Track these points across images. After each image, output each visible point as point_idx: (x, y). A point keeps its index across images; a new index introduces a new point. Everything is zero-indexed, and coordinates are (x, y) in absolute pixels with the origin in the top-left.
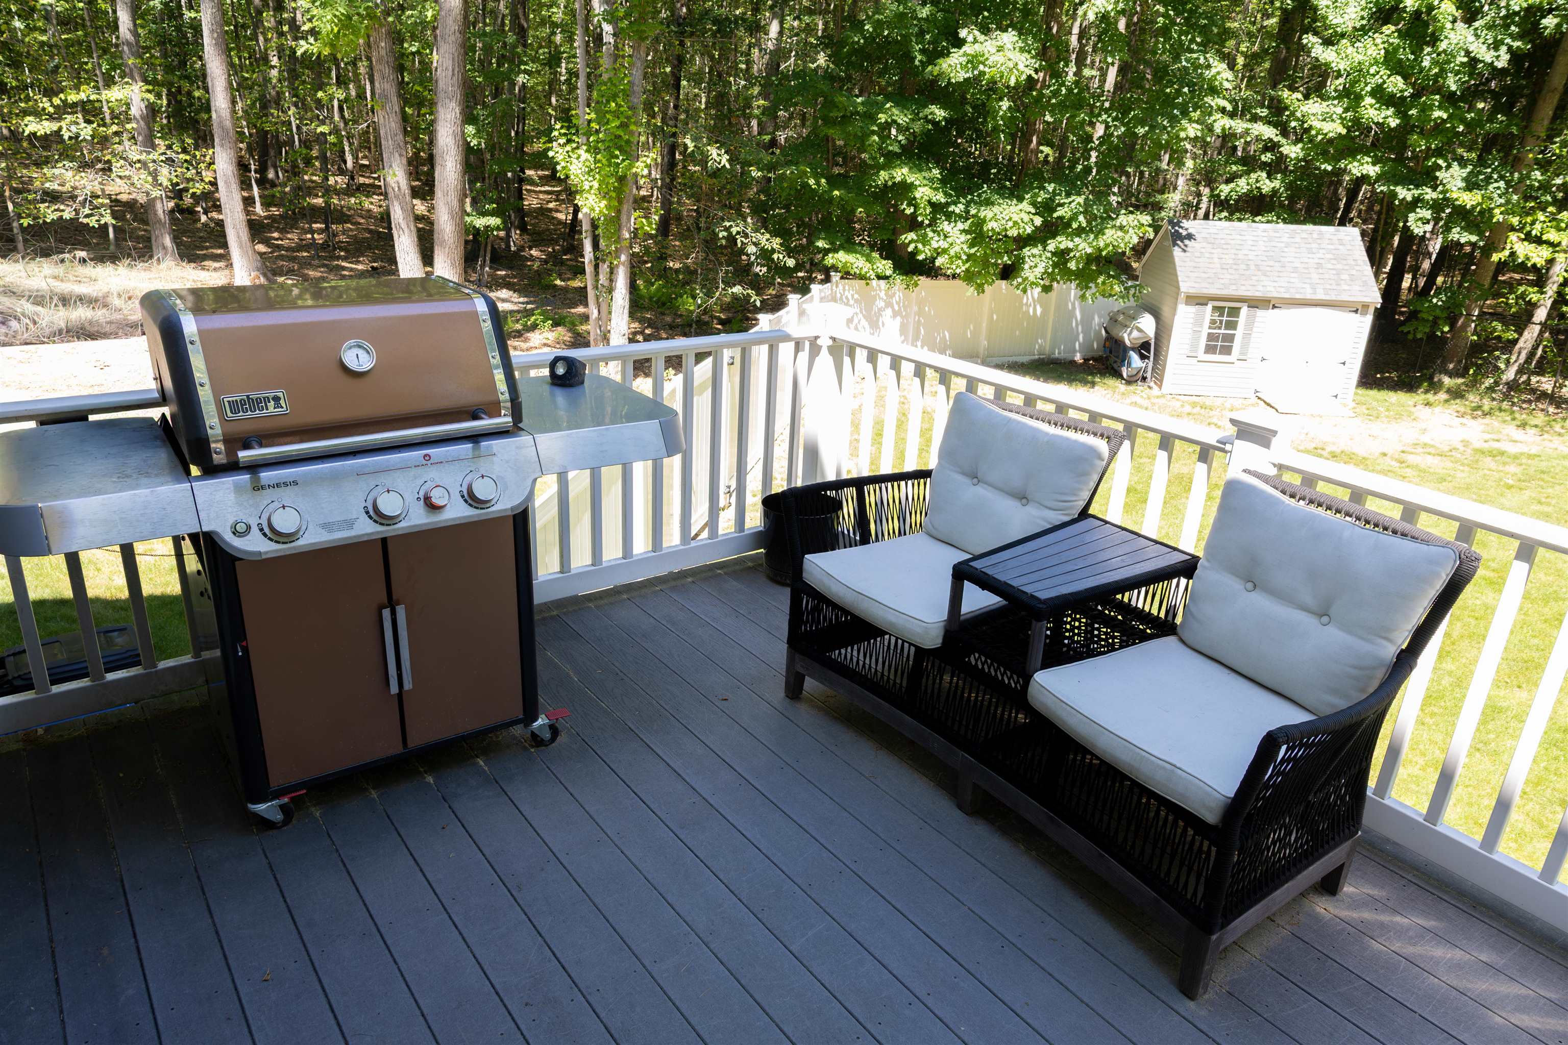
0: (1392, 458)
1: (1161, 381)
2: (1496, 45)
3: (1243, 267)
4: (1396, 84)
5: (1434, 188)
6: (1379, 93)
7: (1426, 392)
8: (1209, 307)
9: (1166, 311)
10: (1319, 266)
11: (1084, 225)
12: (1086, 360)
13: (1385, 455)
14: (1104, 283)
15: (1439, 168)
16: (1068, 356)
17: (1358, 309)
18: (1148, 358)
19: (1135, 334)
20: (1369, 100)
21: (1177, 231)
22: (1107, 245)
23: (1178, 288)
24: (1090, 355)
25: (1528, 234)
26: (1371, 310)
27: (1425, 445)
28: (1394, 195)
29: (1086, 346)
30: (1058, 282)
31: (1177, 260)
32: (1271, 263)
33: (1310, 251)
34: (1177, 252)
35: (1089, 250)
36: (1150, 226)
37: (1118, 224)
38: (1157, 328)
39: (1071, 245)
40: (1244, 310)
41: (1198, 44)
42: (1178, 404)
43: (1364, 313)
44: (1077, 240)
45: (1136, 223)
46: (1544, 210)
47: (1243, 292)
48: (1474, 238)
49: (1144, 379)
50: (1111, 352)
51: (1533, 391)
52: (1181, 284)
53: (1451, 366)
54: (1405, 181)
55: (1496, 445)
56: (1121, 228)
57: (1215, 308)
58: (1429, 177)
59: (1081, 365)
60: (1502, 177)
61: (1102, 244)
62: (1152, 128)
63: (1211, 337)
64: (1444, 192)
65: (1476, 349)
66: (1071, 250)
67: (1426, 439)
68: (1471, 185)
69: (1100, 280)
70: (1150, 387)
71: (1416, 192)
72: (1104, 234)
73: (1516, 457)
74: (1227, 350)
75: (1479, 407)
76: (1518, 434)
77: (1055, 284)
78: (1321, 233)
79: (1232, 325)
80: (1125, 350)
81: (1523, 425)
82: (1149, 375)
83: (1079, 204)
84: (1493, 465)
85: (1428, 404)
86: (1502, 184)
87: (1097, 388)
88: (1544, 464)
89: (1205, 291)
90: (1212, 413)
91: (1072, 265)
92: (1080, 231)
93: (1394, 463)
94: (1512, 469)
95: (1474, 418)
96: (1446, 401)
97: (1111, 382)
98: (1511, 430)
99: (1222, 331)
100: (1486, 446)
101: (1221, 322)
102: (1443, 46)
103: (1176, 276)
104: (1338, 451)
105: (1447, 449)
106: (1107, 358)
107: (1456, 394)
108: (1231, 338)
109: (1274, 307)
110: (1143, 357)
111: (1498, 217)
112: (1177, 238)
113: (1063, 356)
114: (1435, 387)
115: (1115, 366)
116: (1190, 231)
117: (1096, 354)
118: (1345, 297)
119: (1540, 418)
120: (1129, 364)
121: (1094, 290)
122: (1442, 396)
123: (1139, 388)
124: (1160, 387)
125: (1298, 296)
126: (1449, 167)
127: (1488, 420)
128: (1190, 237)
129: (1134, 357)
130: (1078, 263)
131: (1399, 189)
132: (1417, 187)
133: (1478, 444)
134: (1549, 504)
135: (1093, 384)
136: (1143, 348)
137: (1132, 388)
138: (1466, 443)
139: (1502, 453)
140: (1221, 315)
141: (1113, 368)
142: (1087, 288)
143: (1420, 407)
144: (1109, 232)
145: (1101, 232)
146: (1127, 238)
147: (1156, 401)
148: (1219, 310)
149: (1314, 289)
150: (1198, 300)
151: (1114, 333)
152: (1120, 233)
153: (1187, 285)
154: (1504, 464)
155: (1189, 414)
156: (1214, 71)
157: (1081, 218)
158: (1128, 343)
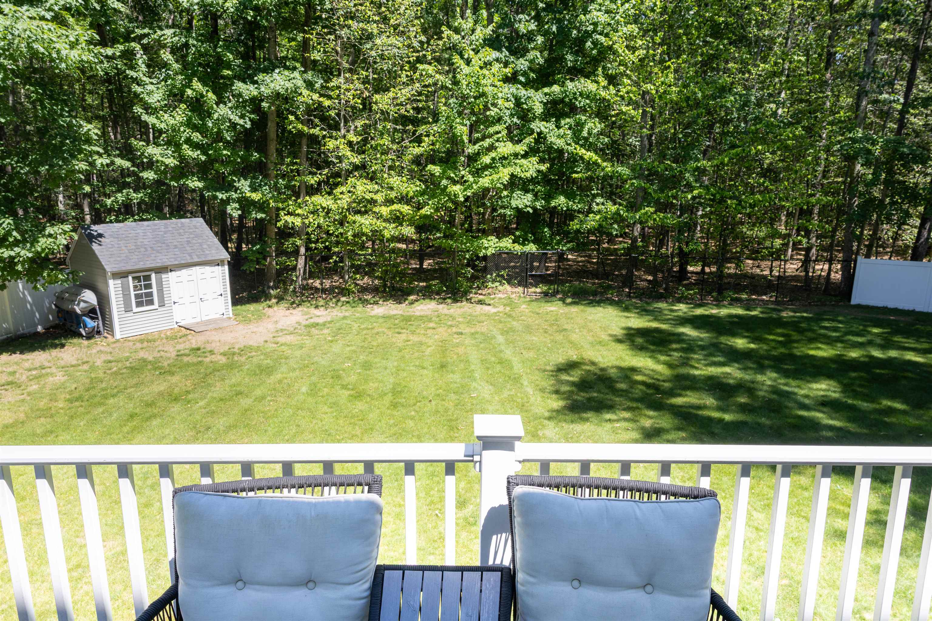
0: (271, 343)
1: (112, 331)
2: (242, 117)
3: (143, 250)
4: (197, 137)
5: (236, 192)
6: (188, 141)
7: (265, 301)
8: (130, 278)
9: (100, 286)
10: (188, 242)
11: (19, 238)
12: (47, 329)
13: (266, 341)
14: (49, 275)
15: (235, 181)
16: (32, 330)
17: (219, 263)
18: (97, 318)
19: (82, 305)
20: (185, 146)
21: (89, 233)
22: (43, 250)
23: (104, 269)
24: (48, 325)
25: (288, 211)
26: (226, 262)
27: (282, 330)
28: (216, 197)
29: (44, 320)
30: (10, 281)
31: (97, 252)
32: (160, 245)
33: (180, 234)
34: (95, 247)
35: (30, 255)
36: (72, 231)
37: (47, 233)
38: (98, 298)
39: (12, 253)
40: (153, 276)
41: (67, 112)
42: (131, 344)
43: (223, 265)
44: (17, 249)
45: (60, 231)
46: (290, 199)
47: (149, 264)
48: (263, 216)
49: (99, 333)
50: (65, 320)
51: (311, 288)
52: (105, 267)
53: (272, 284)
54: (220, 190)
55: (312, 321)
56: (50, 235)
57: (134, 278)
58: (230, 187)
59: (44, 334)
60: (266, 184)
61: (39, 249)
62: (52, 166)
63: (137, 296)
64: (242, 193)
65: (279, 273)
66: (14, 258)
67: (279, 326)
68: (254, 189)
69: (45, 274)
70: (106, 337)
71: (228, 195)
72: (38, 242)
73: (324, 324)
74: (151, 302)
75: (293, 303)
76: (316, 312)
77: (7, 283)
78: (182, 223)
79: (149, 286)
80: (77, 316)
81: (317, 307)
82: (101, 329)
83: (9, 223)
84: (317, 332)
85: (270, 307)
86: (267, 187)
87: (66, 348)
88: (337, 324)
89: (124, 269)
90: (157, 343)
91: (19, 268)
92: (16, 243)
93: (274, 345)
94: (326, 331)
95: (294, 308)
96: (277, 303)
97: (75, 341)
98: (313, 311)
99: (144, 291)
100: (307, 323)
101: (141, 285)
102: (216, 116)
103: (100, 262)
104: (242, 347)
105: (292, 329)
106: (64, 325)
107: (280, 299)
108: (151, 294)
109: (171, 271)
110: (92, 318)
111: (272, 204)
112: (91, 238)
113: (26, 331)
114: (268, 297)
115: (73, 329)
116: (99, 232)
117: (52, 324)
118: (210, 258)
119: (321, 302)
120: (85, 326)
121: (42, 281)
122: (274, 301)
123: (98, 339)
124: (113, 335)
125: (183, 262)
126: (239, 181)
127: (300, 308)
128: (100, 235)
129: (87, 320)
130: (23, 265)
131: (218, 194)
132: (227, 192)
133: (304, 323)
134: (352, 345)
135: (63, 346)
136: (91, 313)
137: (92, 341)
138: (299, 323)
139: (317, 324)
140: (140, 281)
141: (71, 331)
142: (36, 281)
143: (267, 309)
144: (42, 240)
145: (35, 241)
146: (58, 242)
147: (114, 345)
148: (137, 279)
149: (190, 256)
150: (121, 275)
151: (64, 307)
152: (51, 240)
153: (109, 268)
154: (322, 330)
155: (142, 348)
156: (85, 129)
157: (15, 233)
158: (78, 311)
